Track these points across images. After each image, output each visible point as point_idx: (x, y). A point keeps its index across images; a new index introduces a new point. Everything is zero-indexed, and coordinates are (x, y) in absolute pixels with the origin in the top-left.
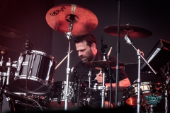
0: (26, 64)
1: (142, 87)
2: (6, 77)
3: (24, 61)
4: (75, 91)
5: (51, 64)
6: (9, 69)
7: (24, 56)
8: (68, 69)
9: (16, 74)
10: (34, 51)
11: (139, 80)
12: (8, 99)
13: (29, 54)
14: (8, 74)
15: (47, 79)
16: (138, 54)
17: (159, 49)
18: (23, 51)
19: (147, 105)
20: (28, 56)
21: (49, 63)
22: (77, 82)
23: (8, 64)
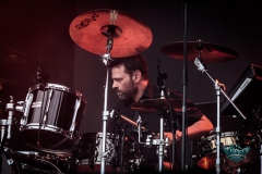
0: (38, 105)
1: (223, 140)
2: (6, 126)
3: (34, 100)
4: (117, 148)
5: (78, 104)
6: (10, 113)
7: (35, 93)
8: (106, 113)
9: (23, 122)
10: (50, 85)
11: (218, 130)
12: (10, 162)
13: (43, 89)
14: (9, 122)
15: (72, 129)
16: (217, 87)
17: (248, 80)
18: (32, 85)
19: (232, 169)
20: (41, 93)
21: (74, 104)
22: (120, 133)
23: (10, 106)
